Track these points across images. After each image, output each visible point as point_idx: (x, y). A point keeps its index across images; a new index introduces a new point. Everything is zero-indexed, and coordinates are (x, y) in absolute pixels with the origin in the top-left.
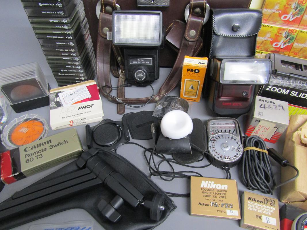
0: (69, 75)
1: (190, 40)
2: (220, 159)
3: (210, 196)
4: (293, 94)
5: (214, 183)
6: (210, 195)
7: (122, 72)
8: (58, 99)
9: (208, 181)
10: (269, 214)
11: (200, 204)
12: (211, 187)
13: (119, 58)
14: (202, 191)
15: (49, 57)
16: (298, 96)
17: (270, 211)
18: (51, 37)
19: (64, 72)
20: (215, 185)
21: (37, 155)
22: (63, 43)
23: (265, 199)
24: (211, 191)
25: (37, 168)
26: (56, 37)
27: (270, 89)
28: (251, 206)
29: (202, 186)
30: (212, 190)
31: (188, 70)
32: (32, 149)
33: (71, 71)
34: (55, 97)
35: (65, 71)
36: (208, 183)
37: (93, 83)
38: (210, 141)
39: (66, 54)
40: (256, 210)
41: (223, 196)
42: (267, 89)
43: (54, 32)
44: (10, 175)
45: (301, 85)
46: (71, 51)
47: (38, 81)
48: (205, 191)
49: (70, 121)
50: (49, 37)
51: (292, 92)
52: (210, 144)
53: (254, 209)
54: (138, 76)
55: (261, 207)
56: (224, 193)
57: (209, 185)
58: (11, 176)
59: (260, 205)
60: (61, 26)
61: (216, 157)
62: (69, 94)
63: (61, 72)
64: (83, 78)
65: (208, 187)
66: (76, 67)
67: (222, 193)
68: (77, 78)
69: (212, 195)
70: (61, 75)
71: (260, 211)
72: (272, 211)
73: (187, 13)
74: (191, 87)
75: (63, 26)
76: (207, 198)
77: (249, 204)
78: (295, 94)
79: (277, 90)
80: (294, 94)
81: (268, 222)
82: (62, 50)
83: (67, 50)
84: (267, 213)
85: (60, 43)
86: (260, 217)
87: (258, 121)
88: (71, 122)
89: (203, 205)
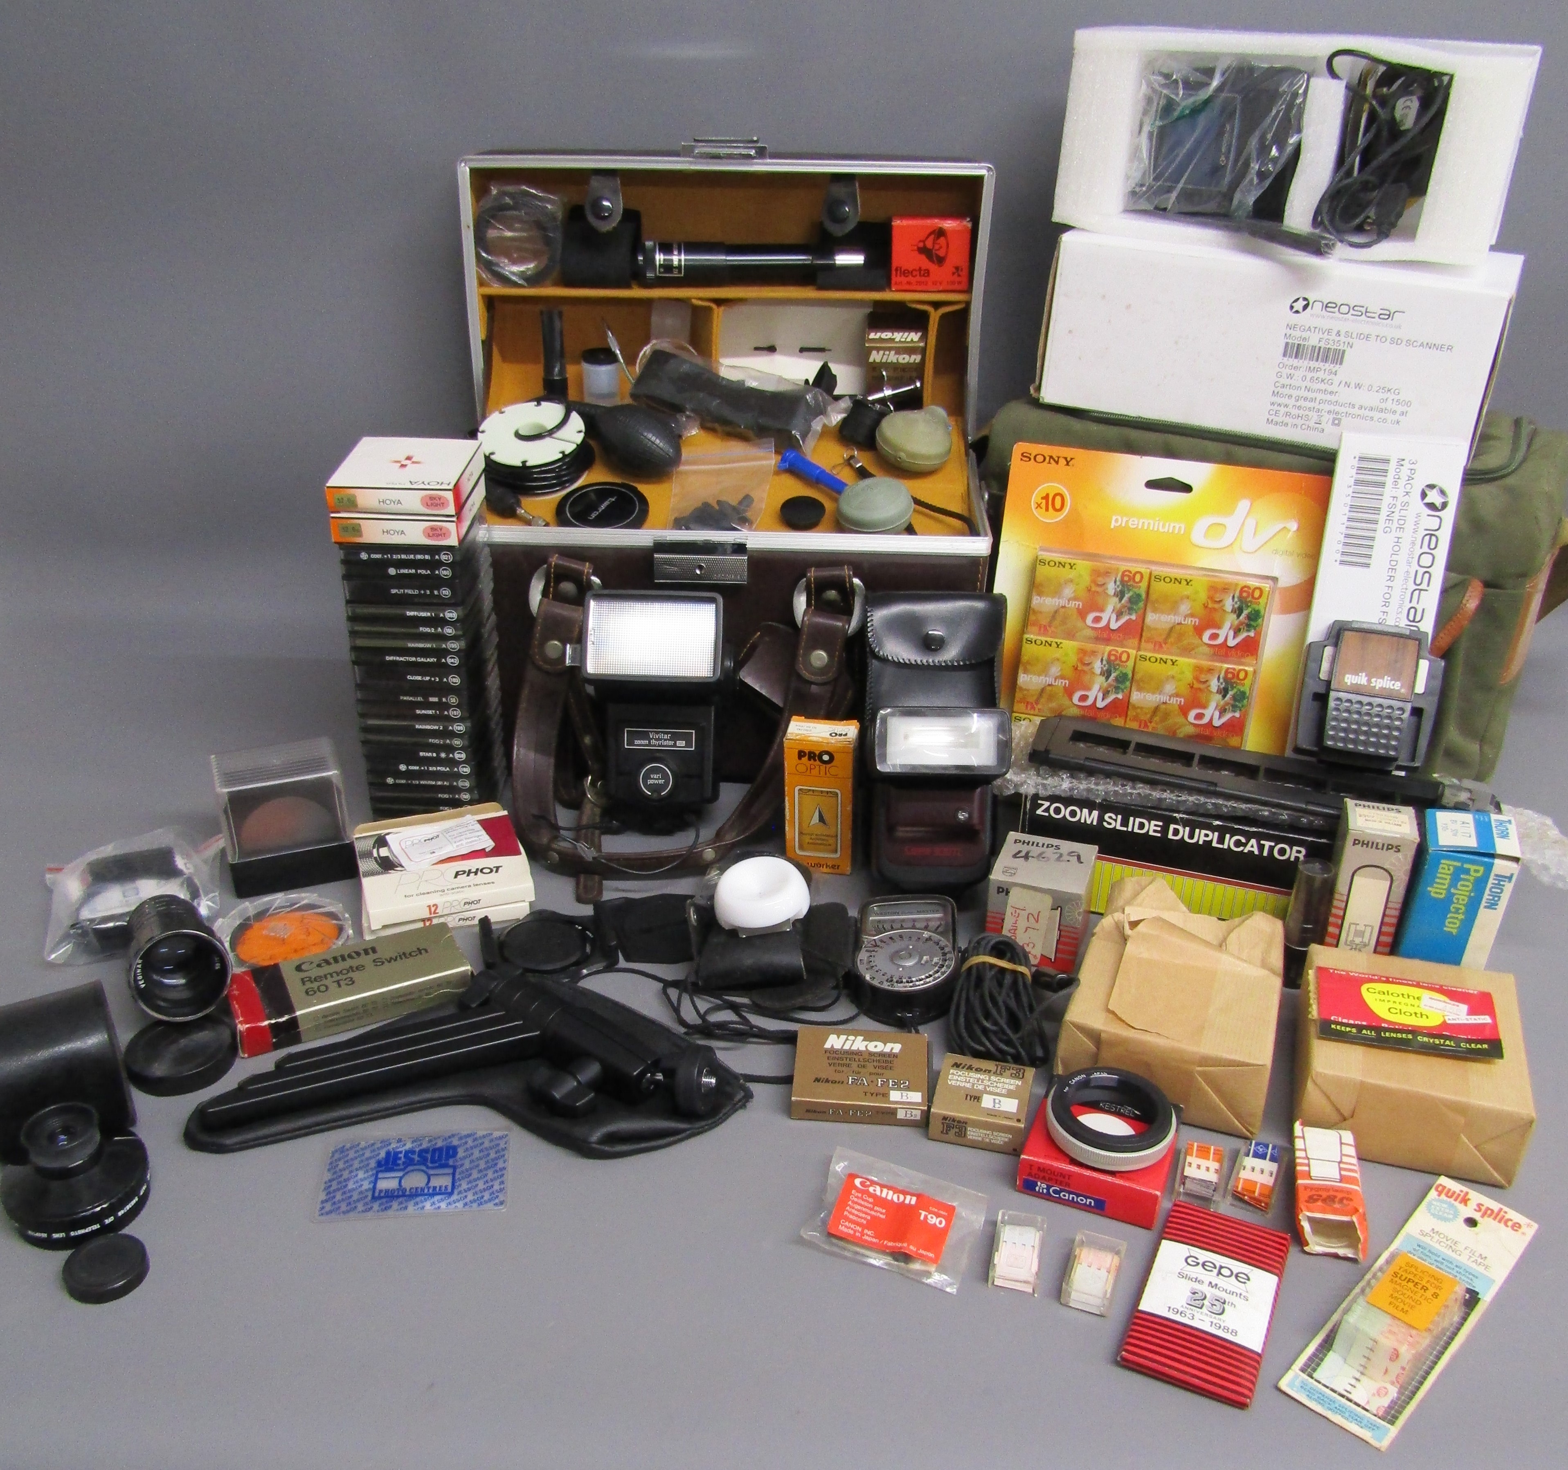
0: (420, 785)
1: (813, 678)
2: (886, 986)
3: (848, 1065)
4: (1110, 824)
5: (864, 1041)
6: (848, 1062)
7: (593, 783)
8: (384, 852)
9: (845, 1037)
10: (1004, 1092)
11: (817, 1080)
12: (854, 1048)
13: (587, 740)
14: (828, 1054)
15: (371, 722)
16: (1125, 829)
17: (1006, 1086)
18: (398, 658)
19: (408, 774)
20: (866, 1043)
21: (336, 978)
22: (428, 678)
23: (1000, 1067)
24: (855, 1056)
25: (337, 1013)
26: (414, 659)
27: (1047, 810)
28: (956, 1077)
29: (828, 1045)
30: (858, 1053)
31: (801, 755)
32: (319, 966)
33: (431, 769)
34: (374, 847)
35: (411, 768)
36: (847, 1039)
37: (495, 811)
38: (864, 950)
39: (430, 712)
40: (968, 1085)
41: (884, 1065)
42: (1039, 812)
43: (411, 645)
44: (263, 1021)
45: (1116, 789)
46: (446, 703)
47: (338, 789)
48: (835, 1055)
49: (429, 906)
50: (391, 658)
51: (1106, 817)
52: (863, 956)
53: (962, 1084)
54: (650, 782)
55: (983, 1080)
56: (889, 1059)
57: (849, 1043)
58: (266, 1023)
59: (982, 1077)
60: (436, 629)
61: (875, 983)
62: (419, 838)
63: (398, 774)
64: (466, 797)
65: (847, 1047)
66: (451, 755)
67: (885, 1061)
68: (446, 796)
69: (854, 1065)
70: (395, 785)
71: (981, 1087)
72: (1012, 1087)
73: (800, 602)
74: (816, 818)
75: (442, 629)
76: (840, 1068)
77: (953, 1074)
78: (1116, 820)
79: (1065, 812)
80: (1113, 822)
81: (997, 1106)
82: (420, 699)
83: (435, 699)
84: (998, 1091)
85: (419, 678)
86: (977, 1098)
87: (1004, 890)
88: (433, 909)
89: (827, 1081)
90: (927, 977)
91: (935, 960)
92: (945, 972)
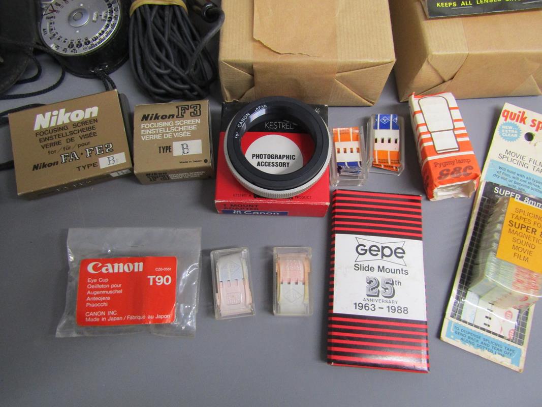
2: (69, 53)
3: (58, 143)
5: (66, 112)
6: (57, 140)
9: (50, 113)
10: (188, 134)
11: (36, 167)
12: (60, 123)
14: (39, 137)
17: (189, 128)
20: (68, 115)
23: (180, 108)
24: (61, 132)
28: (147, 131)
29: (37, 128)
30: (63, 127)
36: (52, 115)
38: (44, 17)
40: (159, 137)
41: (88, 132)
48: (45, 136)
52: (45, 24)
53: (154, 137)
55: (169, 127)
56: (91, 125)
57: (54, 118)
59: (168, 124)
61: (60, 51)
65: (53, 124)
67: (87, 127)
69: (63, 140)
71: (169, 136)
72: (193, 128)
76: (52, 149)
77: (144, 128)
81: (186, 151)
84: (184, 135)
86: (168, 149)
89: (44, 166)
90: (100, 34)
91: (103, 14)
92: (114, 25)
